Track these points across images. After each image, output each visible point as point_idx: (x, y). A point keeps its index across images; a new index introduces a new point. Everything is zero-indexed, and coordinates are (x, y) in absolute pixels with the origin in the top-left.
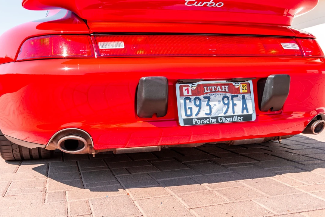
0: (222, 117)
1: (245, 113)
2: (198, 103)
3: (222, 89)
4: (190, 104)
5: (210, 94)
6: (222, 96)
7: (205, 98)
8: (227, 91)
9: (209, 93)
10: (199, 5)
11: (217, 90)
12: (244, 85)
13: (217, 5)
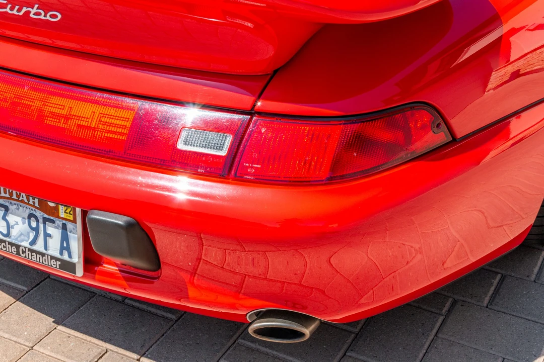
0: (25, 248)
1: (66, 257)
3: (28, 199)
5: (10, 201)
6: (27, 212)
8: (37, 205)
9: (8, 198)
10: (15, 12)
11: (21, 198)
13: (48, 18)
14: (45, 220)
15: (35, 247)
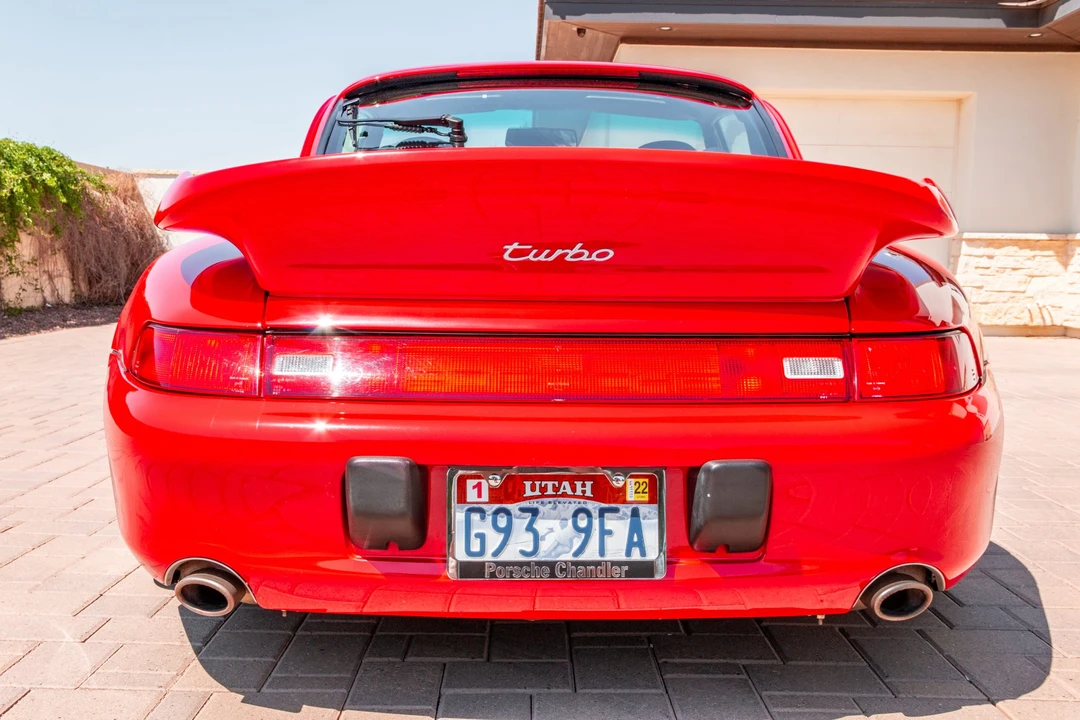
0: (566, 562)
1: (636, 556)
2: (502, 522)
3: (574, 489)
4: (481, 526)
5: (540, 500)
6: (573, 507)
7: (523, 510)
8: (589, 493)
10: (542, 258)
11: (562, 490)
12: (641, 480)
13: (594, 257)
14: (602, 512)
15: (582, 558)
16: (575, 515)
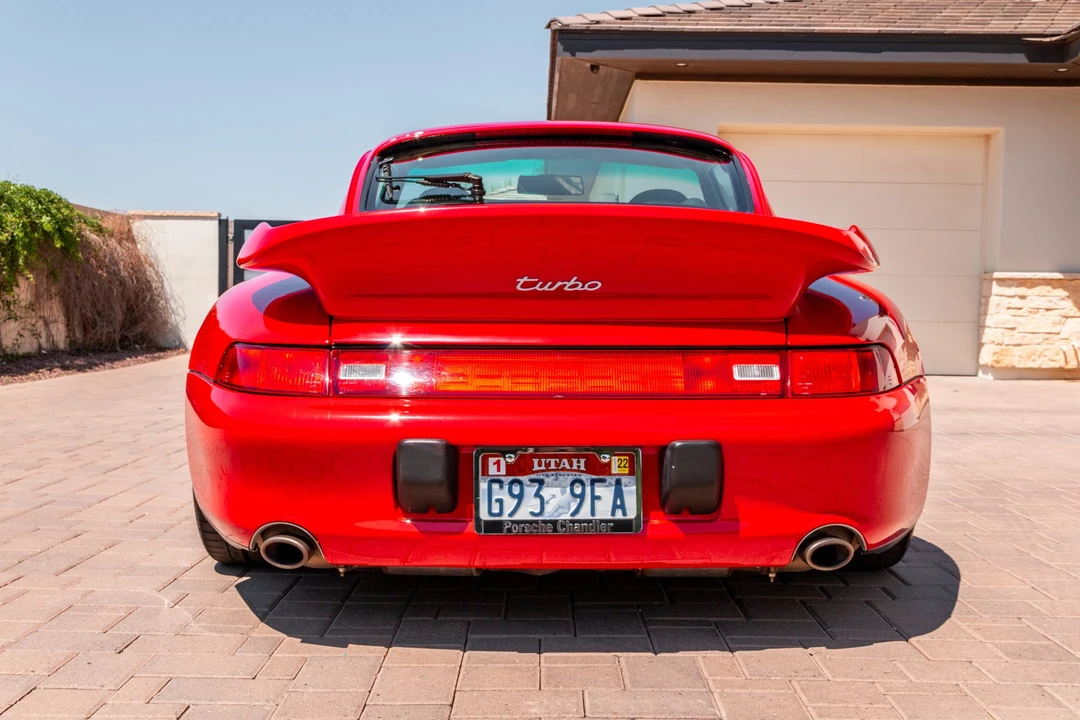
0: (565, 521)
1: (619, 515)
3: (571, 465)
4: (499, 493)
5: (545, 473)
6: (570, 479)
7: (532, 481)
8: (583, 468)
9: (543, 471)
10: (546, 288)
11: (562, 466)
12: (623, 458)
13: (586, 288)
14: (593, 482)
15: (577, 517)
16: (572, 484)
